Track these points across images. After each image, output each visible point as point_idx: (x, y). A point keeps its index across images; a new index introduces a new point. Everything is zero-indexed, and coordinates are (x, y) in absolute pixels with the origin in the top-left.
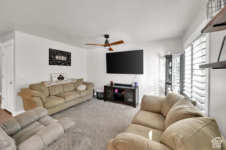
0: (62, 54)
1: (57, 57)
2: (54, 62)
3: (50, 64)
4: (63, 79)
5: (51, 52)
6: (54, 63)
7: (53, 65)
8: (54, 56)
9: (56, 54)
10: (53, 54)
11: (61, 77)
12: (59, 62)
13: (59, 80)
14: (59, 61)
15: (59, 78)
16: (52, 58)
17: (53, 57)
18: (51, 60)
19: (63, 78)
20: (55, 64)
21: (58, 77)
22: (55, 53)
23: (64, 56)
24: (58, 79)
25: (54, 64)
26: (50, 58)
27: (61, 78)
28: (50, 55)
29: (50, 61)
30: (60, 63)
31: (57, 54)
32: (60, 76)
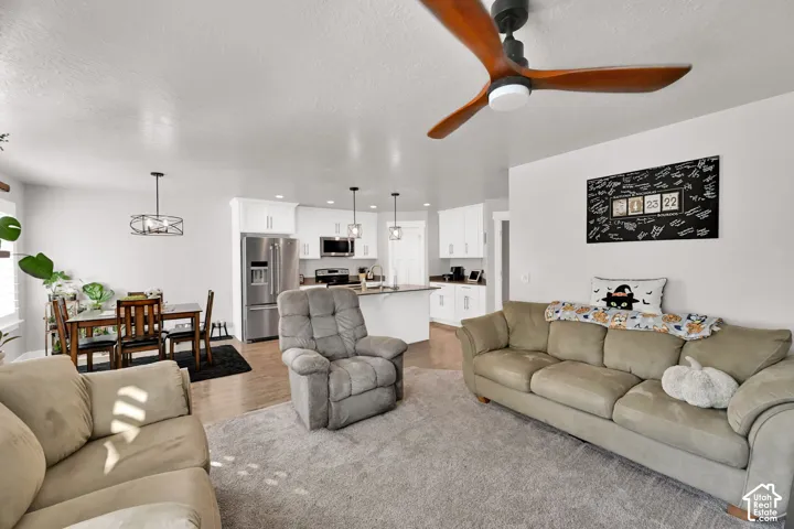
0: (646, 186)
1: (619, 208)
2: (604, 231)
3: (589, 241)
4: (629, 307)
5: (592, 191)
6: (608, 232)
7: (600, 241)
8: (609, 202)
9: (614, 194)
10: (602, 197)
11: (620, 294)
12: (630, 227)
13: (609, 305)
14: (632, 219)
15: (609, 299)
16: (599, 216)
17: (601, 211)
18: (592, 222)
19: (630, 300)
20: (612, 236)
21: (609, 294)
22: (612, 191)
23: (661, 192)
24: (605, 303)
25: (605, 239)
26: (590, 216)
27: (621, 299)
28: (589, 204)
29: (590, 228)
30: (638, 231)
31: (618, 191)
32: (617, 291)
